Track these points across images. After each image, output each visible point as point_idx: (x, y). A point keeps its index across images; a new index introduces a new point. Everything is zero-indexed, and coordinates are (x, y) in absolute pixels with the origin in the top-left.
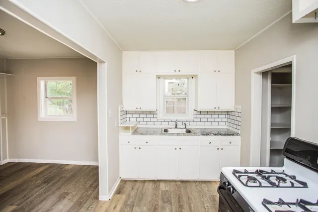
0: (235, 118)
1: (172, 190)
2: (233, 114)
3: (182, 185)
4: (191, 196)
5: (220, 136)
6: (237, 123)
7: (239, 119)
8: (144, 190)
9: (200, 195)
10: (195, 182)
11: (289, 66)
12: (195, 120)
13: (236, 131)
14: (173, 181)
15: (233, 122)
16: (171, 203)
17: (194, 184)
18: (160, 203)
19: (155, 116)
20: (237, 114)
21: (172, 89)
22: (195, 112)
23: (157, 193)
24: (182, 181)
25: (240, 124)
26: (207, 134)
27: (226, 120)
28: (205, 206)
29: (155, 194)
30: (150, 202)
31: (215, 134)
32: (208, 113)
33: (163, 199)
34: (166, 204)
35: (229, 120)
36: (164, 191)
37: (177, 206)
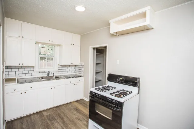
0: (80, 68)
1: (52, 113)
2: (79, 66)
3: (57, 109)
4: (64, 112)
5: (75, 78)
6: (81, 71)
7: (82, 69)
8: (33, 121)
9: (69, 110)
10: (63, 105)
11: (106, 47)
12: (59, 71)
13: (81, 75)
14: (50, 109)
15: (79, 70)
16: (56, 120)
17: (63, 106)
18: (49, 122)
19: (32, 69)
20: (81, 67)
21: (44, 52)
22: (60, 66)
23: (43, 118)
24: (56, 107)
25: (83, 71)
26: (69, 78)
27: (75, 70)
28: (74, 113)
29: (42, 119)
30: (42, 124)
31: (73, 77)
32: (66, 66)
33: (49, 119)
34: (53, 122)
35: (77, 70)
36: (48, 115)
37: (60, 119)
